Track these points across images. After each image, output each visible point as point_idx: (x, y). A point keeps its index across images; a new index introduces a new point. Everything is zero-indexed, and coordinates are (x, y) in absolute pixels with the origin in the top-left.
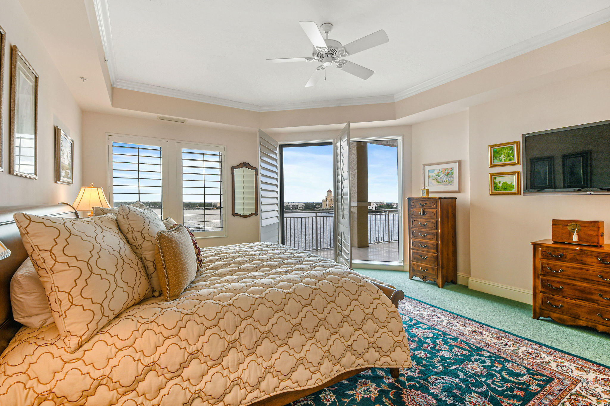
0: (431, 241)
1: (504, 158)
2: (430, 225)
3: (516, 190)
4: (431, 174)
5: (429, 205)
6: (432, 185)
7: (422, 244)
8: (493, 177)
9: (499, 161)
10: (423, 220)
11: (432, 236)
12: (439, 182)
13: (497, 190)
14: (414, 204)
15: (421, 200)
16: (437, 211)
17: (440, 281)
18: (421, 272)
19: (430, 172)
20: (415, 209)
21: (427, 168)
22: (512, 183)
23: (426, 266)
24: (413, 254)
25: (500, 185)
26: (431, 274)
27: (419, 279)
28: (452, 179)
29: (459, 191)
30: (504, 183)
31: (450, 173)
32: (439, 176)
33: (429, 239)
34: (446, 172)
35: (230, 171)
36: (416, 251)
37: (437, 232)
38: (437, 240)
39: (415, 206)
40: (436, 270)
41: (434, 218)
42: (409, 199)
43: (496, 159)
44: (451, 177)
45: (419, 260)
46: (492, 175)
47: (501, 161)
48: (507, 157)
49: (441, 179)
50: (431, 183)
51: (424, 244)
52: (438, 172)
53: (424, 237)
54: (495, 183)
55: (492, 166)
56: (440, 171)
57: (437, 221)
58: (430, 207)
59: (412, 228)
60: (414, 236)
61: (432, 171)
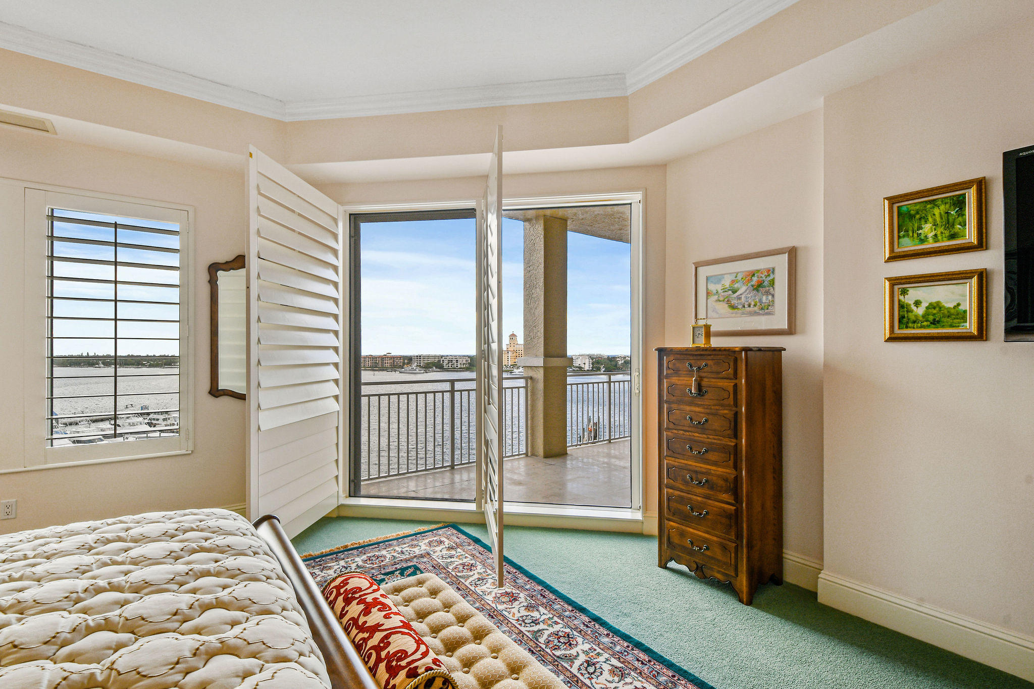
0: (720, 469)
1: (933, 233)
2: (716, 424)
3: (971, 326)
4: (712, 287)
5: (715, 368)
6: (717, 316)
7: (694, 476)
8: (896, 287)
9: (917, 241)
10: (697, 409)
11: (723, 455)
12: (733, 307)
13: (910, 325)
14: (674, 364)
15: (693, 355)
16: (735, 386)
17: (743, 582)
18: (691, 553)
19: (712, 282)
20: (674, 380)
21: (704, 272)
22: (959, 305)
23: (707, 539)
24: (669, 500)
25: (920, 311)
26: (718, 560)
27: (684, 568)
28: (770, 297)
29: (791, 331)
30: (932, 306)
31: (766, 283)
32: (734, 292)
33: (715, 464)
34: (755, 279)
35: (204, 277)
36: (677, 493)
37: (736, 445)
38: (736, 466)
39: (676, 372)
40: (733, 550)
41: (729, 405)
42: (661, 351)
43: (908, 236)
44: (767, 293)
45: (685, 518)
46: (894, 282)
47: (922, 241)
48: (942, 229)
49: (739, 298)
50: (714, 310)
51: (699, 476)
52: (733, 282)
53: (701, 458)
54: (902, 306)
55: (895, 257)
56: (739, 277)
57: (736, 415)
58: (718, 373)
59: (668, 429)
60: (673, 453)
61: (718, 279)
